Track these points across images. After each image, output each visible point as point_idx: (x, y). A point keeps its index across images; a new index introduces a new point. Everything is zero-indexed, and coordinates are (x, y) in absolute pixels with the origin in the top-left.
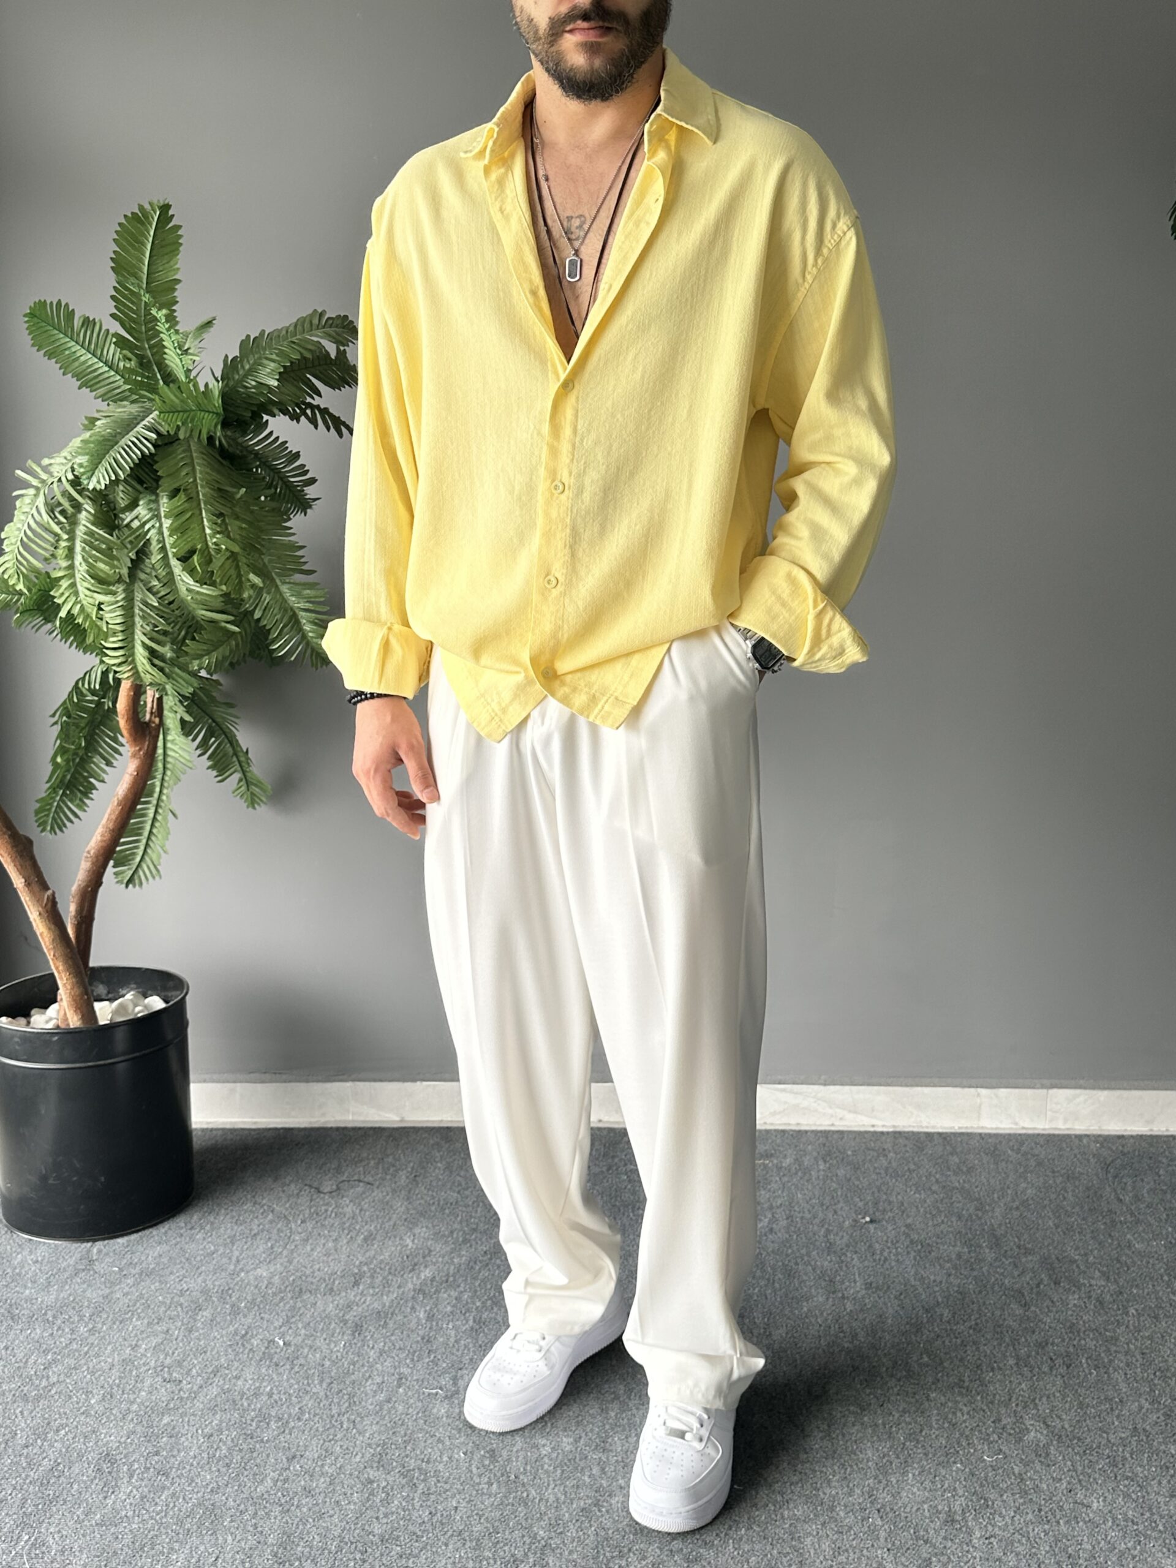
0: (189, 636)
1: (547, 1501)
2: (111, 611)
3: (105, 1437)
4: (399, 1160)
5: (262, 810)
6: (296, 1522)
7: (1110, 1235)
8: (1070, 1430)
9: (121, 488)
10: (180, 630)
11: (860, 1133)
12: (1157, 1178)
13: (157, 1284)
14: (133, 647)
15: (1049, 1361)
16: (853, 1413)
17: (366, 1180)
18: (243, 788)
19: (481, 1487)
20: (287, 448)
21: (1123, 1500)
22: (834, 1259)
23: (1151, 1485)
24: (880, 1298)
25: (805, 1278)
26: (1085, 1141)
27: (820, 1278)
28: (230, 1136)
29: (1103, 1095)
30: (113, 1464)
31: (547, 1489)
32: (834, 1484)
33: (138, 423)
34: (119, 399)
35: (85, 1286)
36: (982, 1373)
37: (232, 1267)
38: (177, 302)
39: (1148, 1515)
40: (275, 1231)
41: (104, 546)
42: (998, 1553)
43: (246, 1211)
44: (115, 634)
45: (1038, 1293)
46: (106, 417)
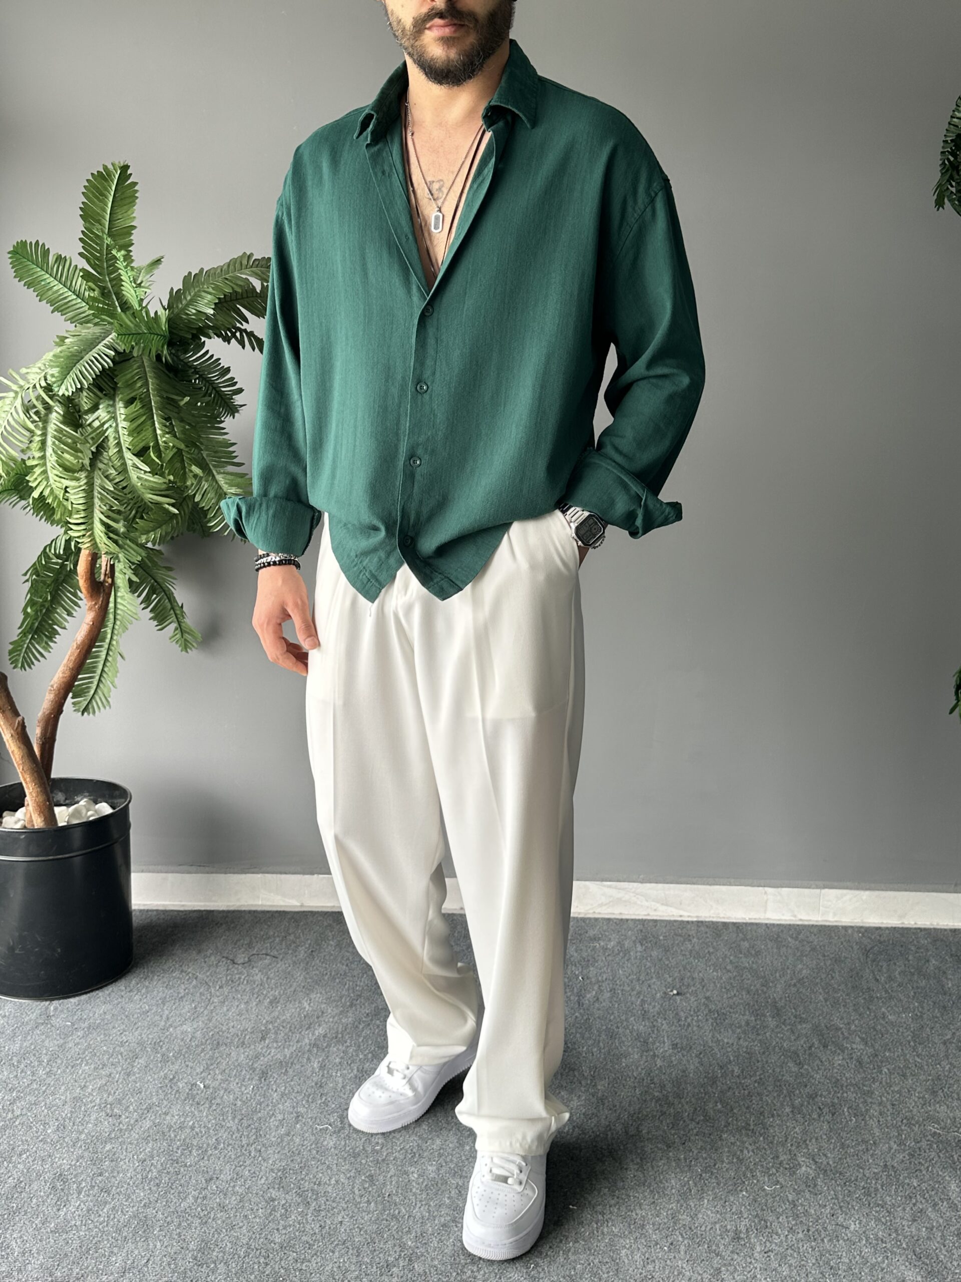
0: (138, 515)
1: (415, 1218)
2: (74, 494)
3: (59, 1160)
4: (299, 937)
5: (193, 653)
6: (212, 1232)
7: (868, 1008)
8: (833, 1166)
9: (85, 394)
10: (131, 510)
11: (669, 922)
12: (907, 962)
13: (102, 1036)
14: (93, 523)
15: (818, 1110)
16: (661, 1149)
17: (272, 954)
18: (179, 636)
19: (361, 1205)
20: (220, 364)
21: (875, 1223)
22: (647, 1024)
23: (897, 1211)
24: (683, 1056)
25: (624, 1039)
26: (850, 931)
27: (636, 1039)
28: (163, 916)
29: (865, 895)
30: (64, 1183)
31: (414, 1208)
32: (643, 1207)
33: (100, 342)
34: (85, 321)
35: (44, 1037)
36: (764, 1118)
37: (163, 1023)
38: (133, 244)
39: (894, 1235)
40: (198, 994)
41: (70, 441)
42: (775, 1265)
43: (175, 978)
44: (78, 512)
45: (810, 1055)
46: (74, 336)
